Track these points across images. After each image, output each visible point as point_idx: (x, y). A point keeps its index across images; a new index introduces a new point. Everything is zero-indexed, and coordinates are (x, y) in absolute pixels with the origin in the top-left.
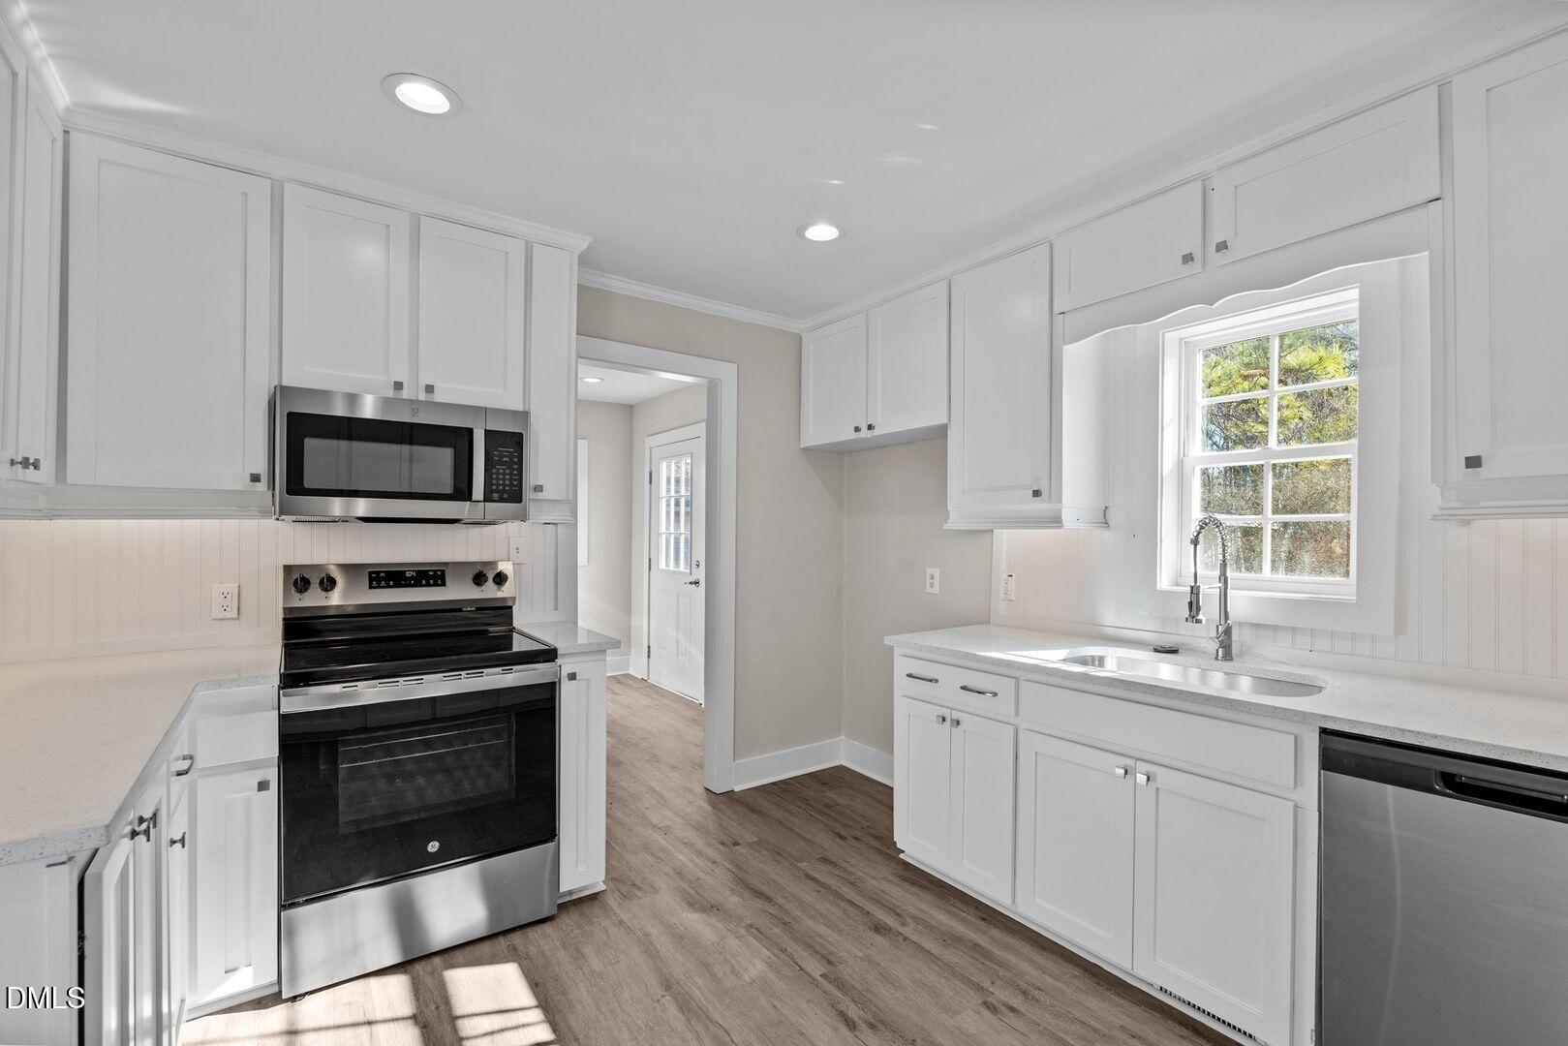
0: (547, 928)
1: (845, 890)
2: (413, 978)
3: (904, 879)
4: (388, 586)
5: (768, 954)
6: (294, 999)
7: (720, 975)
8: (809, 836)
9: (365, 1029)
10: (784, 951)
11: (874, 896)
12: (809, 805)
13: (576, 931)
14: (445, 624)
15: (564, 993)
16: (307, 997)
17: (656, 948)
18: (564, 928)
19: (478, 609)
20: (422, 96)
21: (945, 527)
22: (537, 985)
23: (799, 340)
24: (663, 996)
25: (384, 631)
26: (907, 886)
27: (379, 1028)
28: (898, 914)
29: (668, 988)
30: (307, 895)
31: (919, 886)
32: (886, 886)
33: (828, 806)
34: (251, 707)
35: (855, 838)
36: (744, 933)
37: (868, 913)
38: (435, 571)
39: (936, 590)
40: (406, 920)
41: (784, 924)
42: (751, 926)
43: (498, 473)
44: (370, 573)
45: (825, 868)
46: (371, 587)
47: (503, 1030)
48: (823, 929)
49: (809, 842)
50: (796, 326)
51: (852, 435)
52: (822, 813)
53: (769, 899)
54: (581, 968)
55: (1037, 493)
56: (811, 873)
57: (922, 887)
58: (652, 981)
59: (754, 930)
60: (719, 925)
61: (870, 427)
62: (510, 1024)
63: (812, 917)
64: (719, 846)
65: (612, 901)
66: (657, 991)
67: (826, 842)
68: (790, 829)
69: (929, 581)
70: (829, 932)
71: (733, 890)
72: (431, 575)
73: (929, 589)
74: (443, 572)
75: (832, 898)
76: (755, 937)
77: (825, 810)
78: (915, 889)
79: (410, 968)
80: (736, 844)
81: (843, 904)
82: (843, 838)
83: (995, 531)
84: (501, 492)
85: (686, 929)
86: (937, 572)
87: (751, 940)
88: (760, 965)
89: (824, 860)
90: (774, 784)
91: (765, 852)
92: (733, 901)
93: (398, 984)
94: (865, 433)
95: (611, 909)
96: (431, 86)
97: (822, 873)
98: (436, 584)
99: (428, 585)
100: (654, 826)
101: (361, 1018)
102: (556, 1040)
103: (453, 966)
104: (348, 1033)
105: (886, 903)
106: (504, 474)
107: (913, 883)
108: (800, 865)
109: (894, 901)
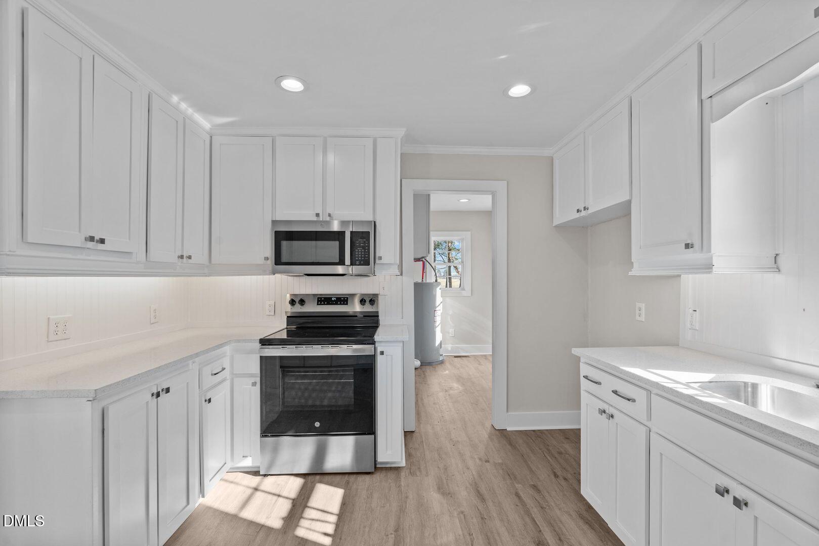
0: (367, 477)
1: (535, 511)
2: (305, 482)
3: (581, 517)
4: (324, 304)
5: (461, 533)
6: (265, 475)
7: (427, 534)
8: (534, 468)
9: (275, 498)
10: (471, 535)
11: (552, 522)
12: (548, 450)
13: (378, 484)
14: (348, 322)
15: (352, 513)
16: (269, 476)
17: (406, 506)
18: (374, 480)
19: (364, 316)
20: (292, 85)
21: (630, 273)
22: (344, 504)
23: (551, 160)
24: (391, 534)
25: (323, 324)
26: (581, 523)
27: (281, 499)
28: (560, 540)
29: (396, 531)
30: (273, 433)
31: (590, 526)
32: (565, 518)
33: (560, 453)
34: (251, 352)
35: (565, 479)
36: (455, 514)
37: (540, 531)
38: (344, 298)
39: (643, 318)
40: (320, 454)
41: (482, 518)
42: (462, 512)
43: (358, 252)
44: (318, 298)
45: (531, 491)
46: (318, 304)
47: (317, 520)
48: (503, 530)
49: (531, 471)
50: (547, 152)
51: (577, 215)
52: (553, 456)
53: (483, 500)
54: (367, 503)
55: (687, 246)
56: (521, 494)
57: (592, 527)
58: (392, 523)
59: (462, 516)
60: (445, 505)
61: (585, 209)
62: (322, 519)
63: (502, 520)
64: (477, 460)
65: (403, 474)
66: (391, 529)
67: (543, 474)
68: (525, 461)
69: (637, 312)
70: (506, 534)
71: (467, 488)
72: (342, 300)
73: (638, 318)
74: (347, 298)
75: (522, 512)
76: (460, 521)
77: (557, 456)
78: (585, 527)
79: (307, 477)
80: (487, 461)
81: (527, 520)
82: (556, 476)
83: (682, 275)
84: (360, 261)
85: (427, 501)
86: (643, 306)
87: (457, 521)
88: (451, 537)
89: (534, 487)
90: (534, 431)
91: (501, 471)
92: (464, 494)
93: (299, 481)
94: (583, 213)
95: (400, 478)
96: (296, 80)
97: (527, 495)
98: (344, 304)
99: (341, 304)
100: (451, 439)
101: (277, 492)
102: (333, 535)
103: (321, 482)
104: (270, 496)
105: (557, 529)
106: (362, 252)
107: (587, 522)
108: (517, 485)
109: (564, 530)
